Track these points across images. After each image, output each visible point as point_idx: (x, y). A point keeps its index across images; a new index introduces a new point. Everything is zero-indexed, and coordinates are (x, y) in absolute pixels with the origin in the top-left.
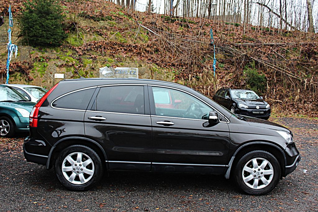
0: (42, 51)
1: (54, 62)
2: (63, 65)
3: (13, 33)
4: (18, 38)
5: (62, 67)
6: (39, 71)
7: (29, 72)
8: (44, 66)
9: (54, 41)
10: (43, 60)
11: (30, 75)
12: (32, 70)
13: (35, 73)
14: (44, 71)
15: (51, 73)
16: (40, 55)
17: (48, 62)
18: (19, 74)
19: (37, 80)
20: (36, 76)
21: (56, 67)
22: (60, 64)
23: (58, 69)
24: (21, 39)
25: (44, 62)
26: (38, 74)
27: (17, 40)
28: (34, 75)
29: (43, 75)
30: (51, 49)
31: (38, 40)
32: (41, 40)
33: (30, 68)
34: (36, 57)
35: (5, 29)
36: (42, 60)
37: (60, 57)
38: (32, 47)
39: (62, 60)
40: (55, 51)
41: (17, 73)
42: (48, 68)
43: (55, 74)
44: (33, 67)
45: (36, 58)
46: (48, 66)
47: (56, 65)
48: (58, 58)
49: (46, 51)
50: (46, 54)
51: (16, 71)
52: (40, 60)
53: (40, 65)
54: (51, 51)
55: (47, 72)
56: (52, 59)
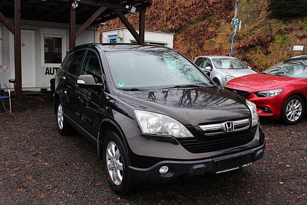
0: (287, 22)
1: (295, 33)
2: (304, 36)
3: (263, 8)
4: (267, 12)
5: (303, 38)
6: (279, 43)
7: (269, 45)
8: (285, 39)
9: (298, 10)
10: (285, 33)
11: (269, 48)
12: (273, 43)
13: (275, 46)
14: (284, 43)
15: (290, 46)
16: (284, 26)
17: (289, 34)
18: (260, 47)
19: (275, 53)
20: (275, 48)
21: (296, 38)
22: (301, 35)
23: (298, 41)
24: (271, 13)
25: (286, 33)
26: (277, 47)
27: (266, 14)
28: (273, 48)
29: (282, 47)
30: (296, 20)
31: (281, 12)
32: (283, 11)
33: (271, 41)
34: (279, 29)
35: (255, 5)
36: (283, 32)
37: (304, 28)
38: (278, 20)
39: (305, 30)
40: (301, 21)
41: (258, 47)
42: (288, 40)
43: (294, 46)
44: (274, 40)
45: (279, 31)
46: (288, 38)
47: (297, 37)
48: (301, 29)
49: (290, 22)
50: (290, 26)
51: (257, 44)
52: (282, 33)
53: (281, 37)
54: (296, 22)
55: (286, 44)
56: (295, 31)
